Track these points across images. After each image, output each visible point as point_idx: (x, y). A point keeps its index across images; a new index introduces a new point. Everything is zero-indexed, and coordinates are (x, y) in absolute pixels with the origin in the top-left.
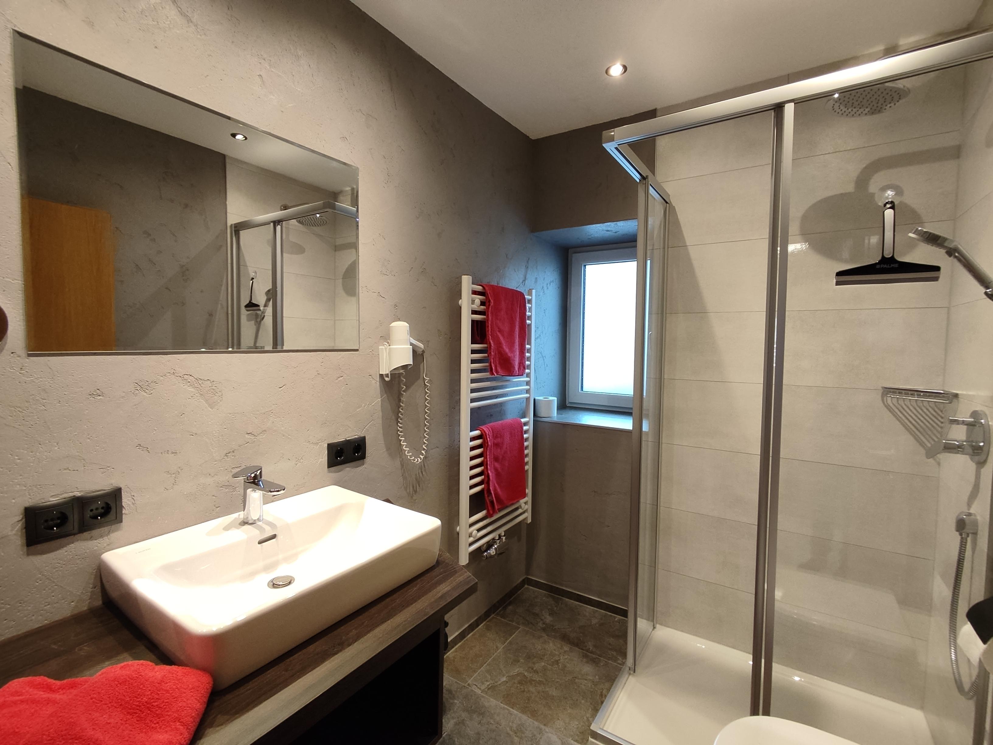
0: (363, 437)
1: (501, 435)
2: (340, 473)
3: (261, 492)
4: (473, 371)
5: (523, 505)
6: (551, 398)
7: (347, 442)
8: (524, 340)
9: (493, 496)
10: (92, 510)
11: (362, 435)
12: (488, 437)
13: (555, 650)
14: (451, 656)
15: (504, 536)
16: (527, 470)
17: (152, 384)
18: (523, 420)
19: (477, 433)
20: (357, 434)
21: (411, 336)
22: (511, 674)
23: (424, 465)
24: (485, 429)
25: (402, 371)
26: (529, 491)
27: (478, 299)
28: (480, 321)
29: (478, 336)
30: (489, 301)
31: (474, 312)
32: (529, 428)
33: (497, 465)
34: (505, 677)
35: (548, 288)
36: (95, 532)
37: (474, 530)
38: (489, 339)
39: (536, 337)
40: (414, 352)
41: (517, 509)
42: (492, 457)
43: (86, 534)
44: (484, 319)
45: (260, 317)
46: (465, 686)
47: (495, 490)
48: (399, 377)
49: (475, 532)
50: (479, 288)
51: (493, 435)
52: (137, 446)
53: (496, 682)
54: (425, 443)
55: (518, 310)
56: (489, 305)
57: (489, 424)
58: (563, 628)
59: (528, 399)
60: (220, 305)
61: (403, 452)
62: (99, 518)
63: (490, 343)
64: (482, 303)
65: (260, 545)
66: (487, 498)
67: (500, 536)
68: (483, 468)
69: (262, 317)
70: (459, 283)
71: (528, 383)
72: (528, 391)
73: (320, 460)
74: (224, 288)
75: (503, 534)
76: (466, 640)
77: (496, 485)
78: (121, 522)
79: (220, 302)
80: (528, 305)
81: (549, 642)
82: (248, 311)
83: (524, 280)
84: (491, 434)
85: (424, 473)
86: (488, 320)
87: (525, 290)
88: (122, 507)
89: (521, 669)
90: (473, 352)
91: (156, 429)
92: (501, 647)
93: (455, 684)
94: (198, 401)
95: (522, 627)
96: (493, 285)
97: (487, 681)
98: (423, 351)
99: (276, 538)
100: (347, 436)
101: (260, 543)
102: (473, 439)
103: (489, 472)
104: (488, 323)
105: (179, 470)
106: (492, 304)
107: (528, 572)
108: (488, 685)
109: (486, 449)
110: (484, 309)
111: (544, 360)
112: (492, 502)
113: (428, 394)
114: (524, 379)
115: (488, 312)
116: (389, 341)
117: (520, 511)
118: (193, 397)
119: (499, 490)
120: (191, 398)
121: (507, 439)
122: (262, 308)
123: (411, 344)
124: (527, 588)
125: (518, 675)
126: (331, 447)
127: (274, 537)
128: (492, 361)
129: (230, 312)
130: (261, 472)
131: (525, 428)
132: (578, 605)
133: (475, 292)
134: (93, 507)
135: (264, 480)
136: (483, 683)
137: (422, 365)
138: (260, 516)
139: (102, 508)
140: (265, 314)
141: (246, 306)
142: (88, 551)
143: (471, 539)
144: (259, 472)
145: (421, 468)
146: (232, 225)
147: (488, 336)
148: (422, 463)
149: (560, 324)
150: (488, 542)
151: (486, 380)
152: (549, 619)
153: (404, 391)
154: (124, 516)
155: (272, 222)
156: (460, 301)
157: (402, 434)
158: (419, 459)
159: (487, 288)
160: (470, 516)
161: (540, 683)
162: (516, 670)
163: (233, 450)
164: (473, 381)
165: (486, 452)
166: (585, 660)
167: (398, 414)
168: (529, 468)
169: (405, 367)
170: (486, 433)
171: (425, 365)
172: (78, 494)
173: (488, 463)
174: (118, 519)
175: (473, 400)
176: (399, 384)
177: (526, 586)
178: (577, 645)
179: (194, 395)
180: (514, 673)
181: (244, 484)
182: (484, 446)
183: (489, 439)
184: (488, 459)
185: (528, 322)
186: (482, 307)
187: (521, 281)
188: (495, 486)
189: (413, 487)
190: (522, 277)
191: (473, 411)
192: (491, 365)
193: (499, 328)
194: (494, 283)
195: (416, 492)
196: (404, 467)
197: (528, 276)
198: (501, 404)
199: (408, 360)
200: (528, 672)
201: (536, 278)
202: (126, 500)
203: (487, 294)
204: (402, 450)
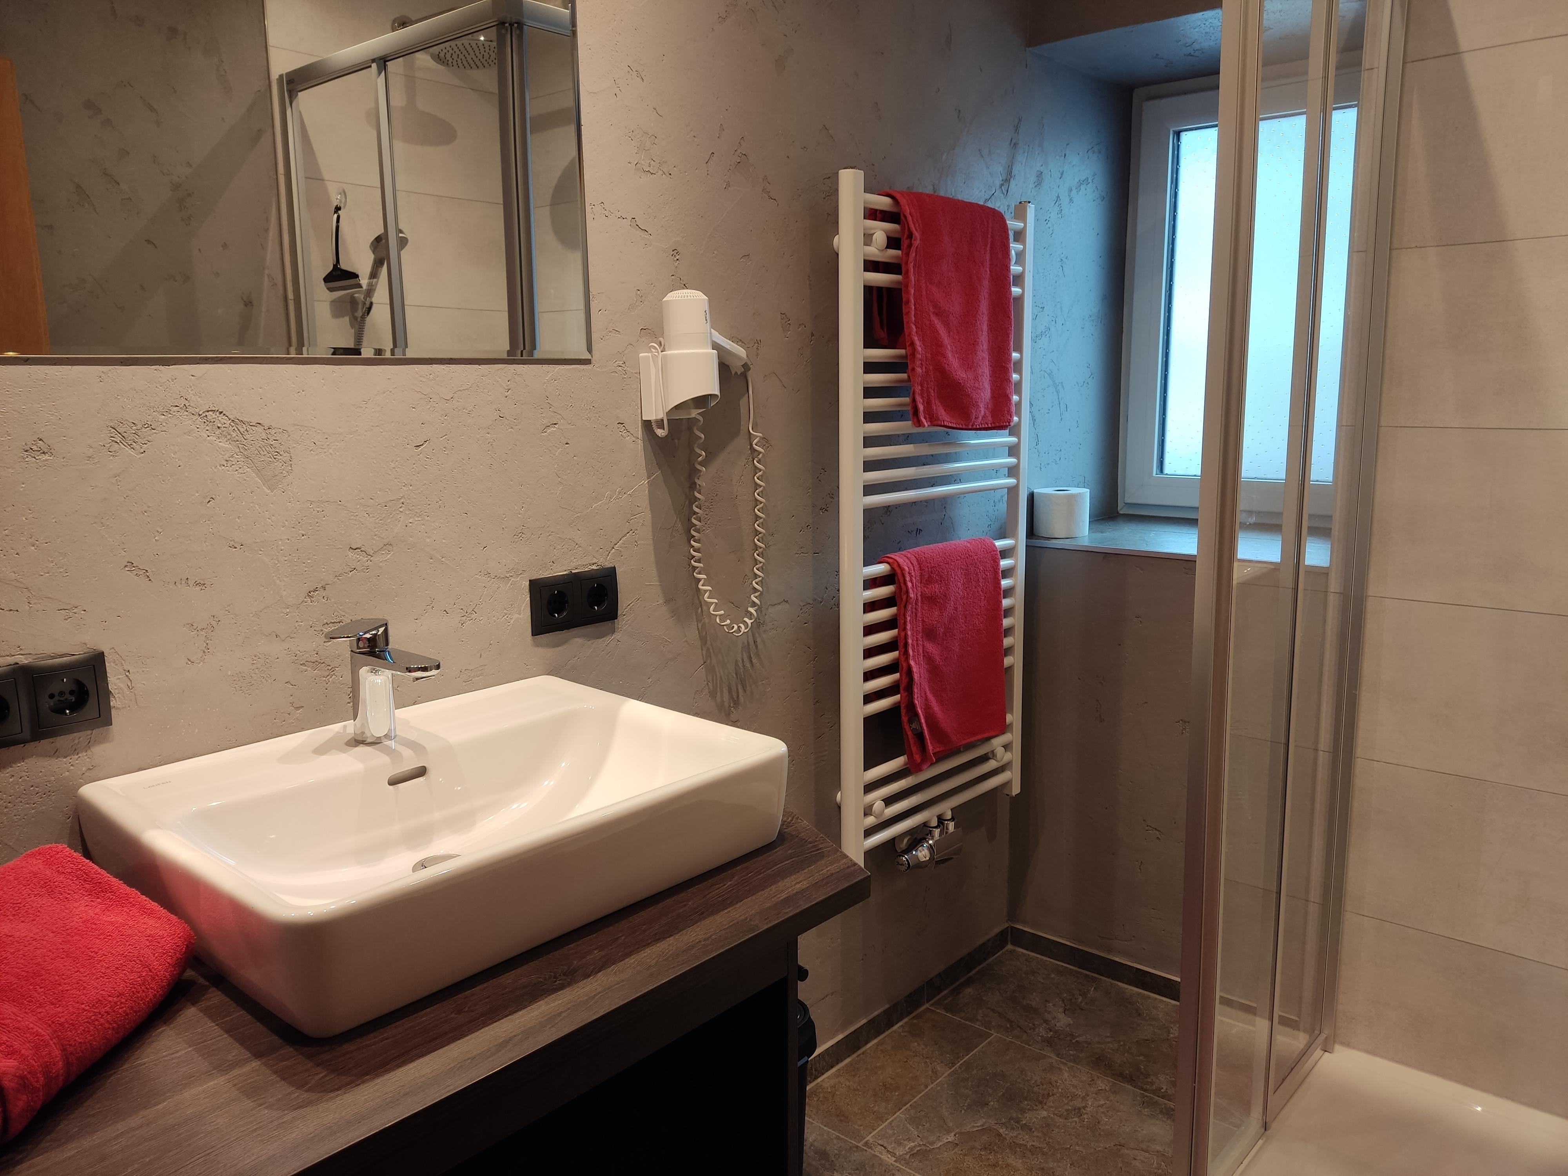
0: (611, 568)
1: (941, 577)
2: (560, 648)
3: (389, 673)
4: (869, 417)
5: (1000, 751)
6: (1074, 491)
7: (574, 579)
8: (1006, 335)
9: (923, 721)
10: (52, 696)
11: (608, 565)
12: (908, 579)
13: (1074, 1086)
14: (826, 1085)
15: (952, 819)
16: (1011, 668)
17: (144, 430)
18: (1000, 544)
19: (880, 569)
20: (595, 561)
21: (713, 327)
22: (968, 1128)
23: (755, 642)
24: (900, 560)
25: (694, 413)
26: (1014, 717)
27: (880, 230)
28: (888, 289)
29: (882, 328)
30: (910, 236)
31: (871, 266)
32: (1017, 562)
33: (931, 647)
34: (953, 1134)
35: (1071, 200)
36: (63, 741)
37: (876, 800)
38: (910, 334)
39: (1039, 332)
40: (724, 368)
41: (984, 759)
42: (920, 628)
43: (45, 743)
44: (899, 282)
45: (360, 306)
46: (857, 1147)
47: (927, 708)
48: (690, 429)
49: (879, 805)
50: (882, 202)
51: (921, 575)
52: (126, 566)
53: (932, 1143)
54: (755, 590)
55: (988, 258)
56: (910, 246)
57: (910, 550)
58: (1098, 1043)
59: (1013, 491)
60: (266, 278)
61: (704, 608)
62: (68, 711)
63: (912, 344)
64: (893, 242)
65: (391, 787)
66: (907, 727)
67: (941, 820)
68: (895, 654)
69: (368, 305)
70: (833, 193)
71: (1013, 450)
72: (1013, 471)
73: (516, 616)
74: (272, 234)
75: (949, 815)
76: (863, 1053)
77: (930, 696)
78: (110, 723)
79: (267, 272)
80: (1015, 247)
81: (1060, 1069)
82: (331, 290)
83: (1007, 180)
84: (916, 573)
85: (754, 661)
86: (907, 286)
87: (1008, 206)
88: (108, 693)
89: (992, 1122)
90: (870, 367)
91: (160, 530)
92: (945, 1074)
93: (835, 1141)
94: (241, 471)
95: (995, 1035)
96: (921, 194)
97: (909, 1139)
98: (746, 367)
99: (426, 775)
100: (573, 565)
101: (393, 782)
102: (871, 583)
103: (912, 663)
104: (908, 292)
105: (214, 623)
106: (917, 243)
107: (1012, 915)
108: (911, 1149)
109: (902, 608)
110: (898, 257)
111: (1058, 393)
112: (920, 736)
113: (760, 473)
114: (1003, 438)
115: (907, 263)
116: (661, 339)
117: (992, 765)
118: (230, 463)
119: (936, 708)
120: (225, 463)
121: (957, 586)
122: (364, 281)
123: (716, 346)
124: (1011, 952)
125: (983, 1131)
126: (536, 587)
127: (421, 772)
128: (918, 389)
129: (291, 296)
130: (386, 631)
131: (1004, 563)
132: (1139, 994)
133: (872, 214)
134: (55, 688)
135: (392, 649)
136: (899, 1144)
137: (743, 402)
138: (390, 730)
139: (72, 693)
140: (374, 300)
141: (327, 279)
142: (53, 778)
143: (871, 821)
144: (381, 630)
145: (746, 648)
146: (281, 76)
147: (910, 327)
148: (750, 634)
149: (1105, 298)
150: (910, 832)
151: (906, 439)
152: (1063, 1021)
153: (702, 464)
154: (113, 712)
155: (373, 61)
156: (836, 238)
157: (701, 565)
158: (741, 625)
159: (903, 201)
160: (867, 767)
161: (1033, 1150)
162: (977, 1123)
163: (323, 583)
164: (869, 441)
165: (904, 615)
166: (1146, 1111)
167: (689, 520)
168: (1015, 661)
169: (700, 401)
170: (902, 570)
171: (751, 403)
172: (24, 660)
173: (910, 641)
174: (104, 718)
175: (869, 489)
176: (690, 446)
177: (1009, 947)
178: (1131, 1080)
179: (232, 456)
180: (974, 1127)
181: (352, 657)
182: (898, 601)
183: (909, 584)
184: (909, 633)
185: (1015, 290)
186: (892, 252)
187: (998, 182)
188: (926, 699)
189: (730, 691)
190: (999, 169)
191: (871, 516)
192: (914, 400)
193: (935, 306)
194: (926, 188)
195: (736, 702)
196: (709, 643)
197: (1017, 169)
198: (944, 502)
199: (709, 384)
200: (1007, 1128)
201: (1040, 174)
202: (115, 680)
203: (905, 217)
204: (701, 604)
